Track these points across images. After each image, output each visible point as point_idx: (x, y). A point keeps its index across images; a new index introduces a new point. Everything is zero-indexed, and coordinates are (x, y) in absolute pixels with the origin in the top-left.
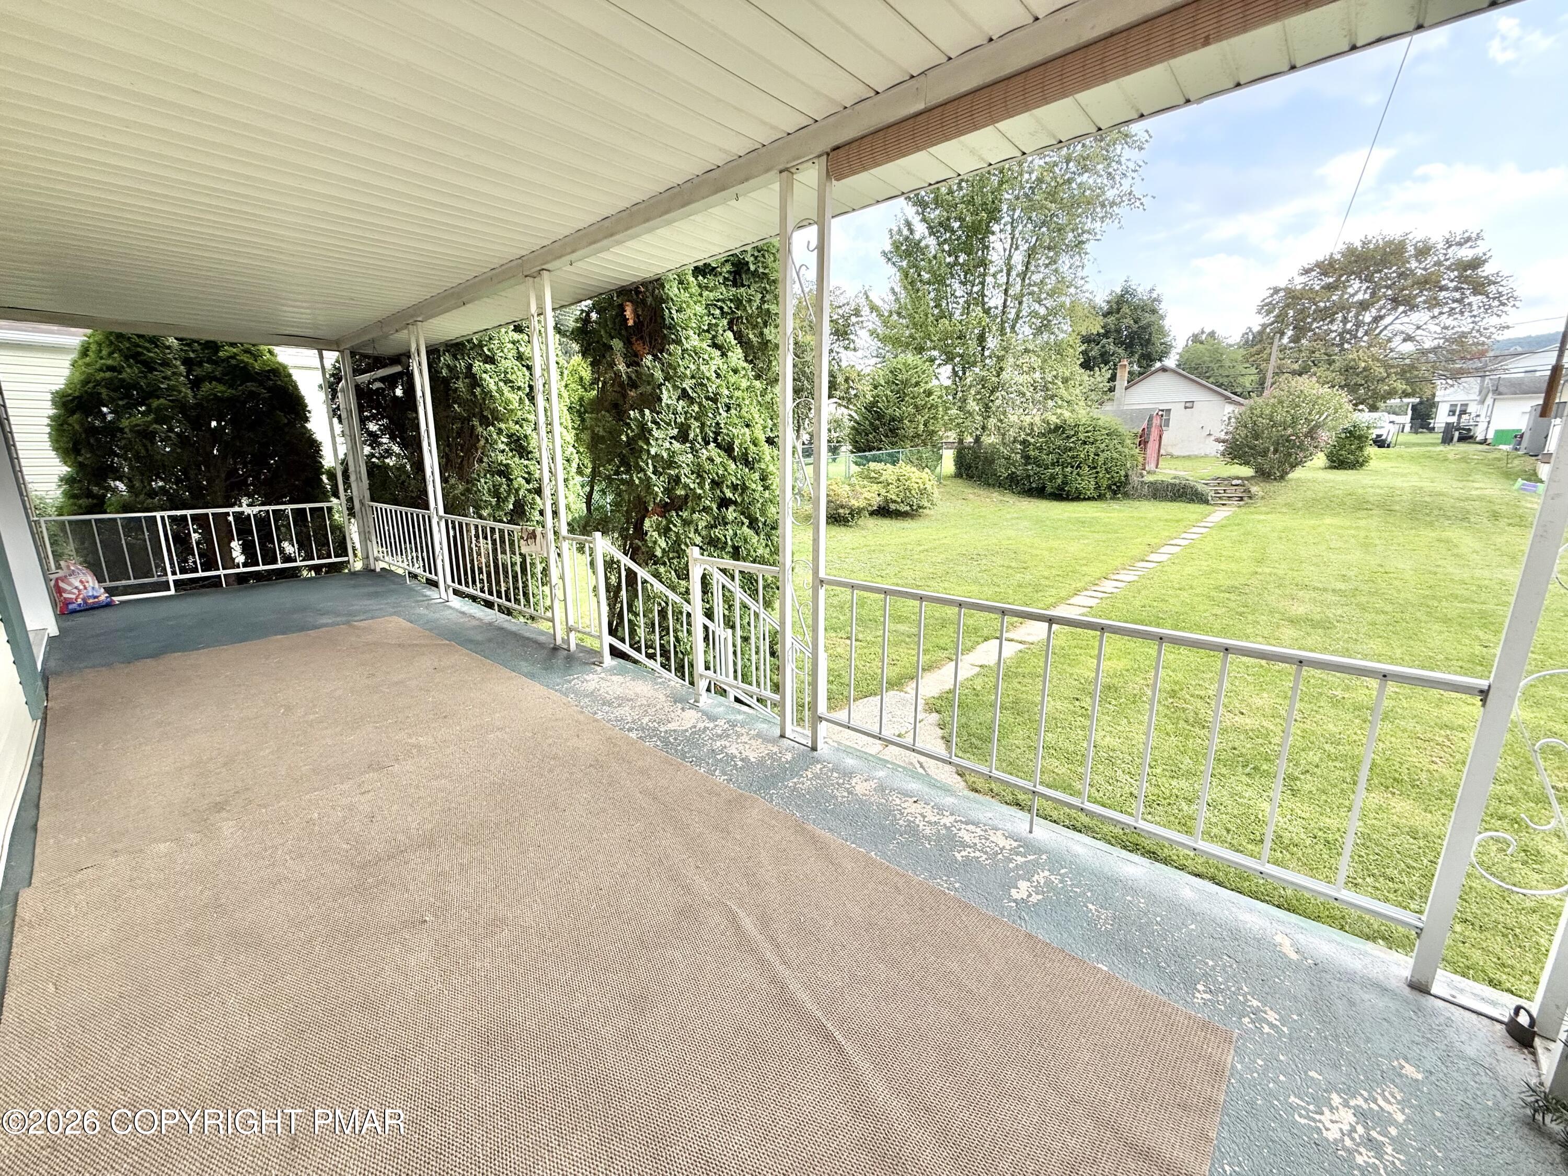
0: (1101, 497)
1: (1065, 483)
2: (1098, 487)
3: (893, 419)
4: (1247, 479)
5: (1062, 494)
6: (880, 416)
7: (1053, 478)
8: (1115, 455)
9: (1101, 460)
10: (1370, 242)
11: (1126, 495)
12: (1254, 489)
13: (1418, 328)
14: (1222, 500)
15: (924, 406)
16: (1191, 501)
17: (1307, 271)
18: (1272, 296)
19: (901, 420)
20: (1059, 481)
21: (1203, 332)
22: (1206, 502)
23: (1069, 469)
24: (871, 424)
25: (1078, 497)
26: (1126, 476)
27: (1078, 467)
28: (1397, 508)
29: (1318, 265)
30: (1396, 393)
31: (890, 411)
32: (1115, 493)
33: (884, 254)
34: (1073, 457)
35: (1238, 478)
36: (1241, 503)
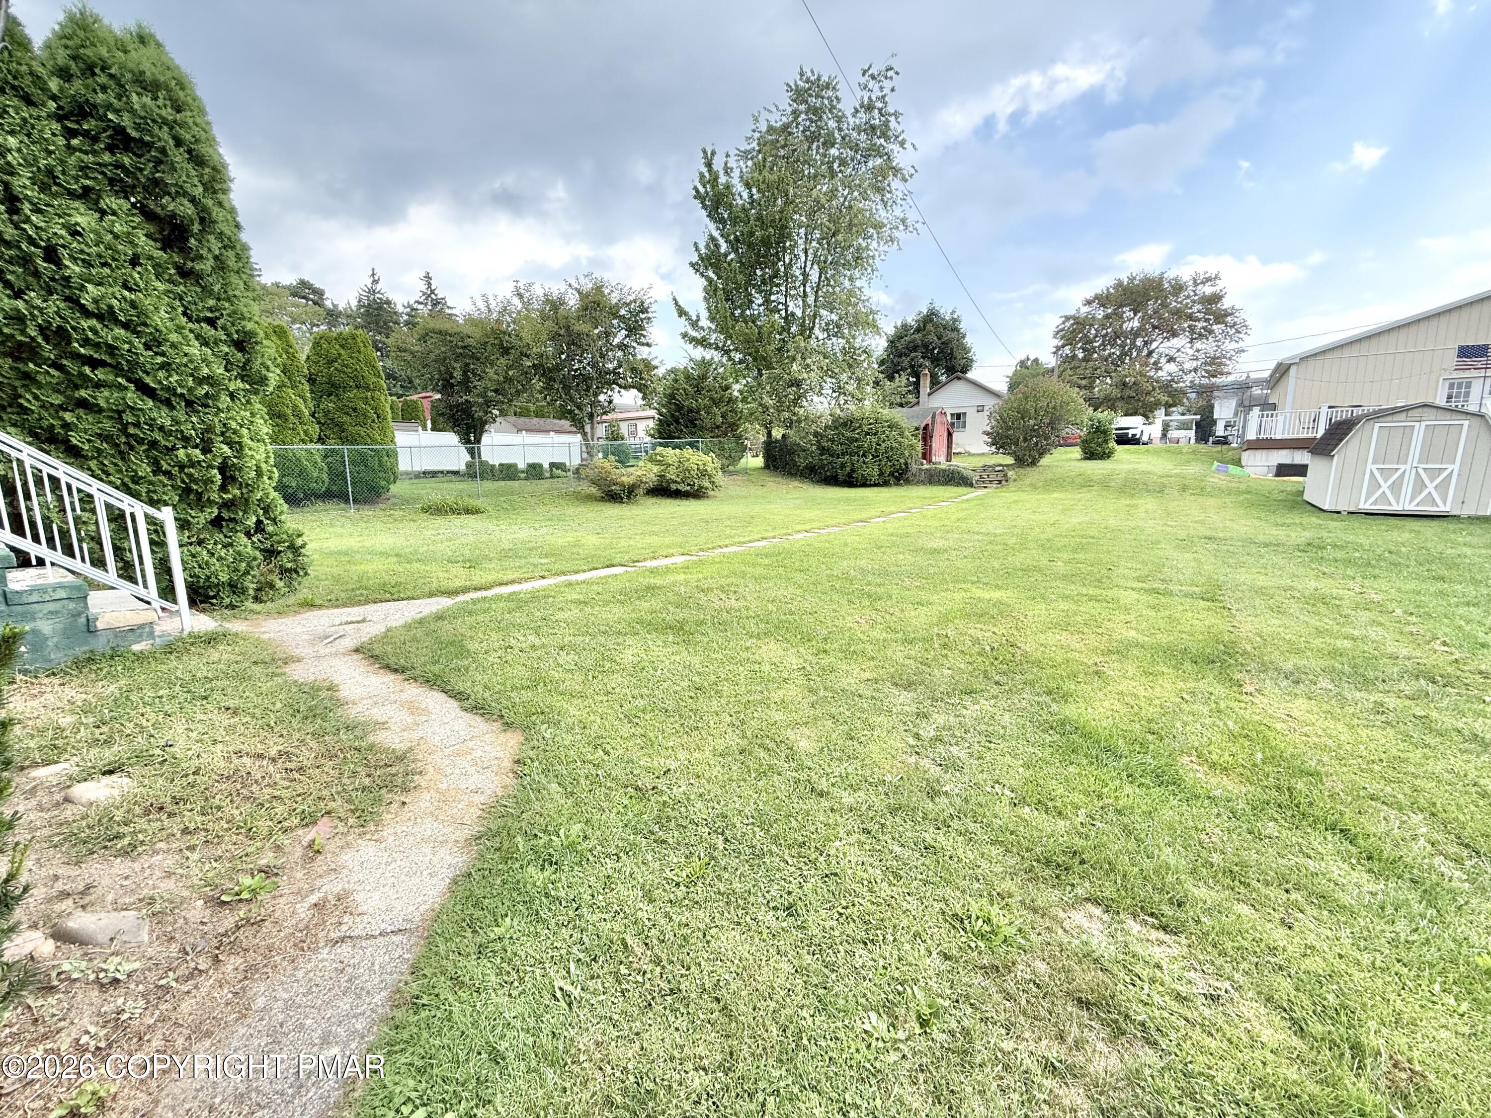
0: (886, 484)
1: (853, 471)
2: (881, 474)
3: (691, 411)
4: (1007, 466)
5: (851, 482)
6: (679, 408)
7: (843, 466)
8: (895, 445)
9: (882, 449)
10: (1134, 278)
11: (908, 482)
12: (1010, 474)
13: (1179, 350)
14: (983, 483)
15: (721, 400)
16: (958, 485)
17: (1089, 303)
18: (1064, 323)
19: (698, 412)
20: (848, 469)
21: (1028, 359)
22: (971, 485)
23: (856, 458)
24: (673, 416)
25: (864, 484)
26: (906, 464)
27: (863, 455)
28: (1113, 484)
29: (1097, 297)
30: (1160, 404)
31: (686, 403)
32: (898, 479)
33: (692, 265)
34: (858, 447)
35: (1000, 465)
36: (998, 485)
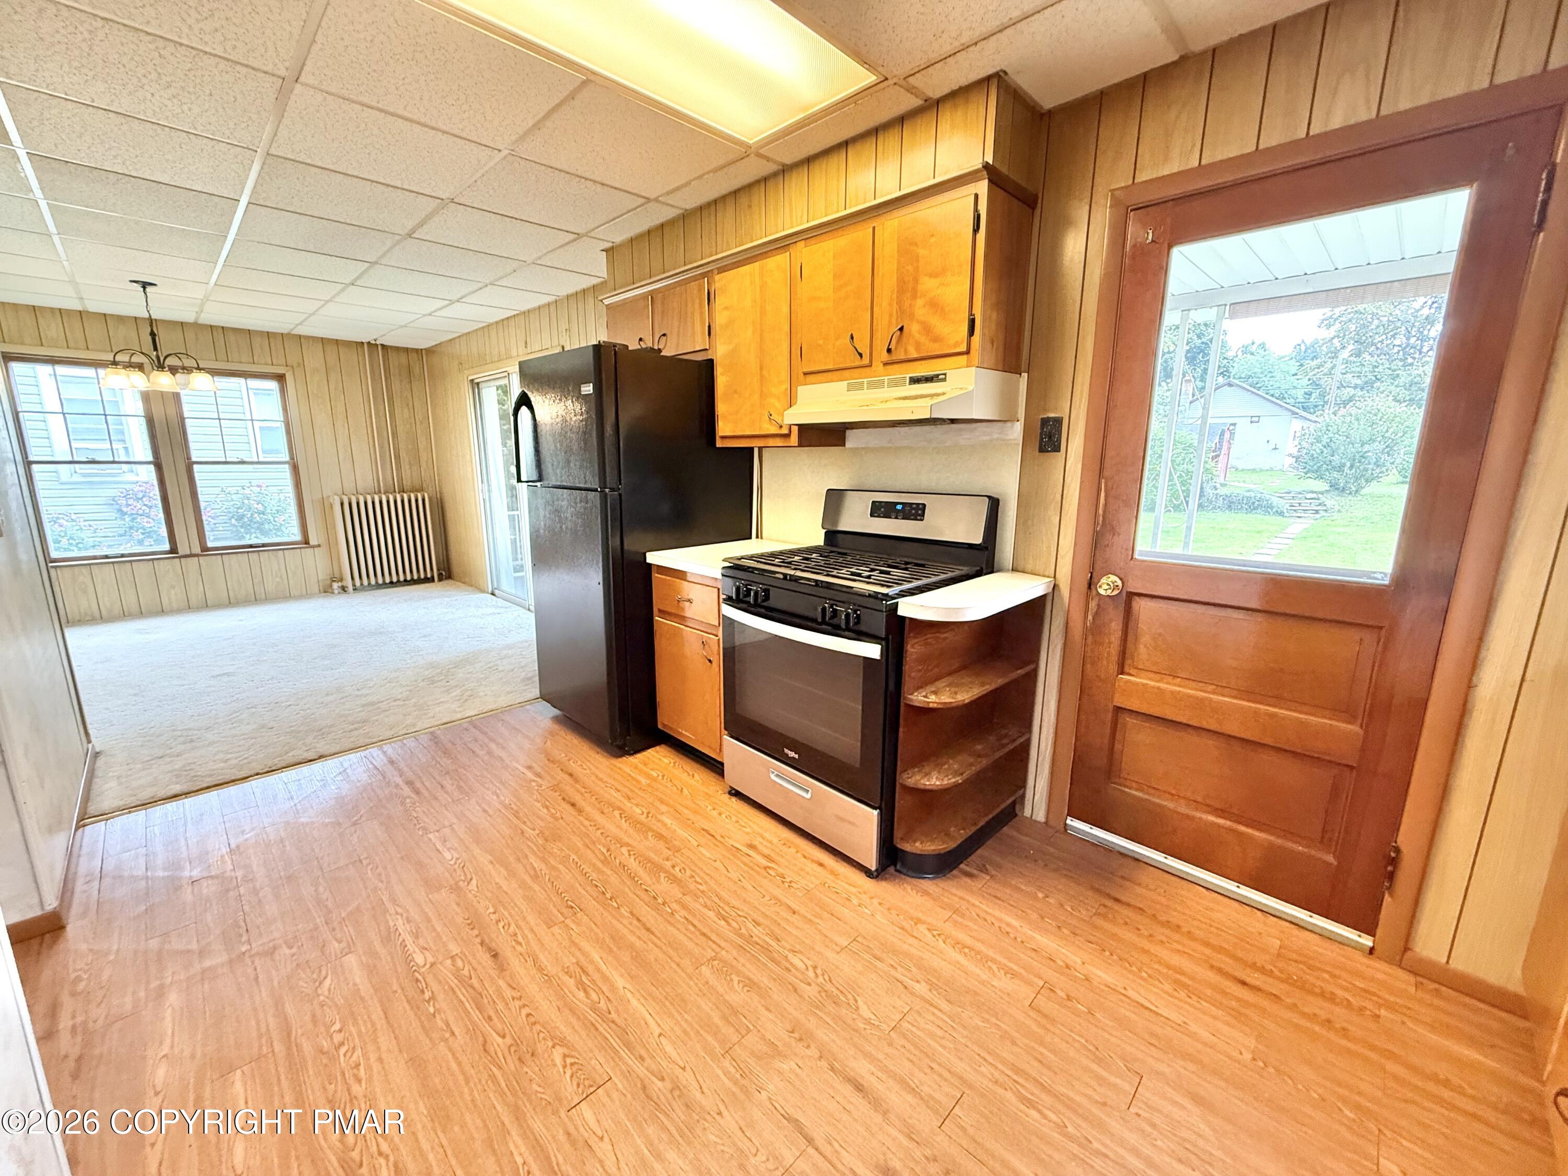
4: (1322, 493)
12: (1329, 503)
14: (1297, 512)
16: (1267, 513)
22: (1282, 515)
35: (1312, 492)
36: (1317, 516)
